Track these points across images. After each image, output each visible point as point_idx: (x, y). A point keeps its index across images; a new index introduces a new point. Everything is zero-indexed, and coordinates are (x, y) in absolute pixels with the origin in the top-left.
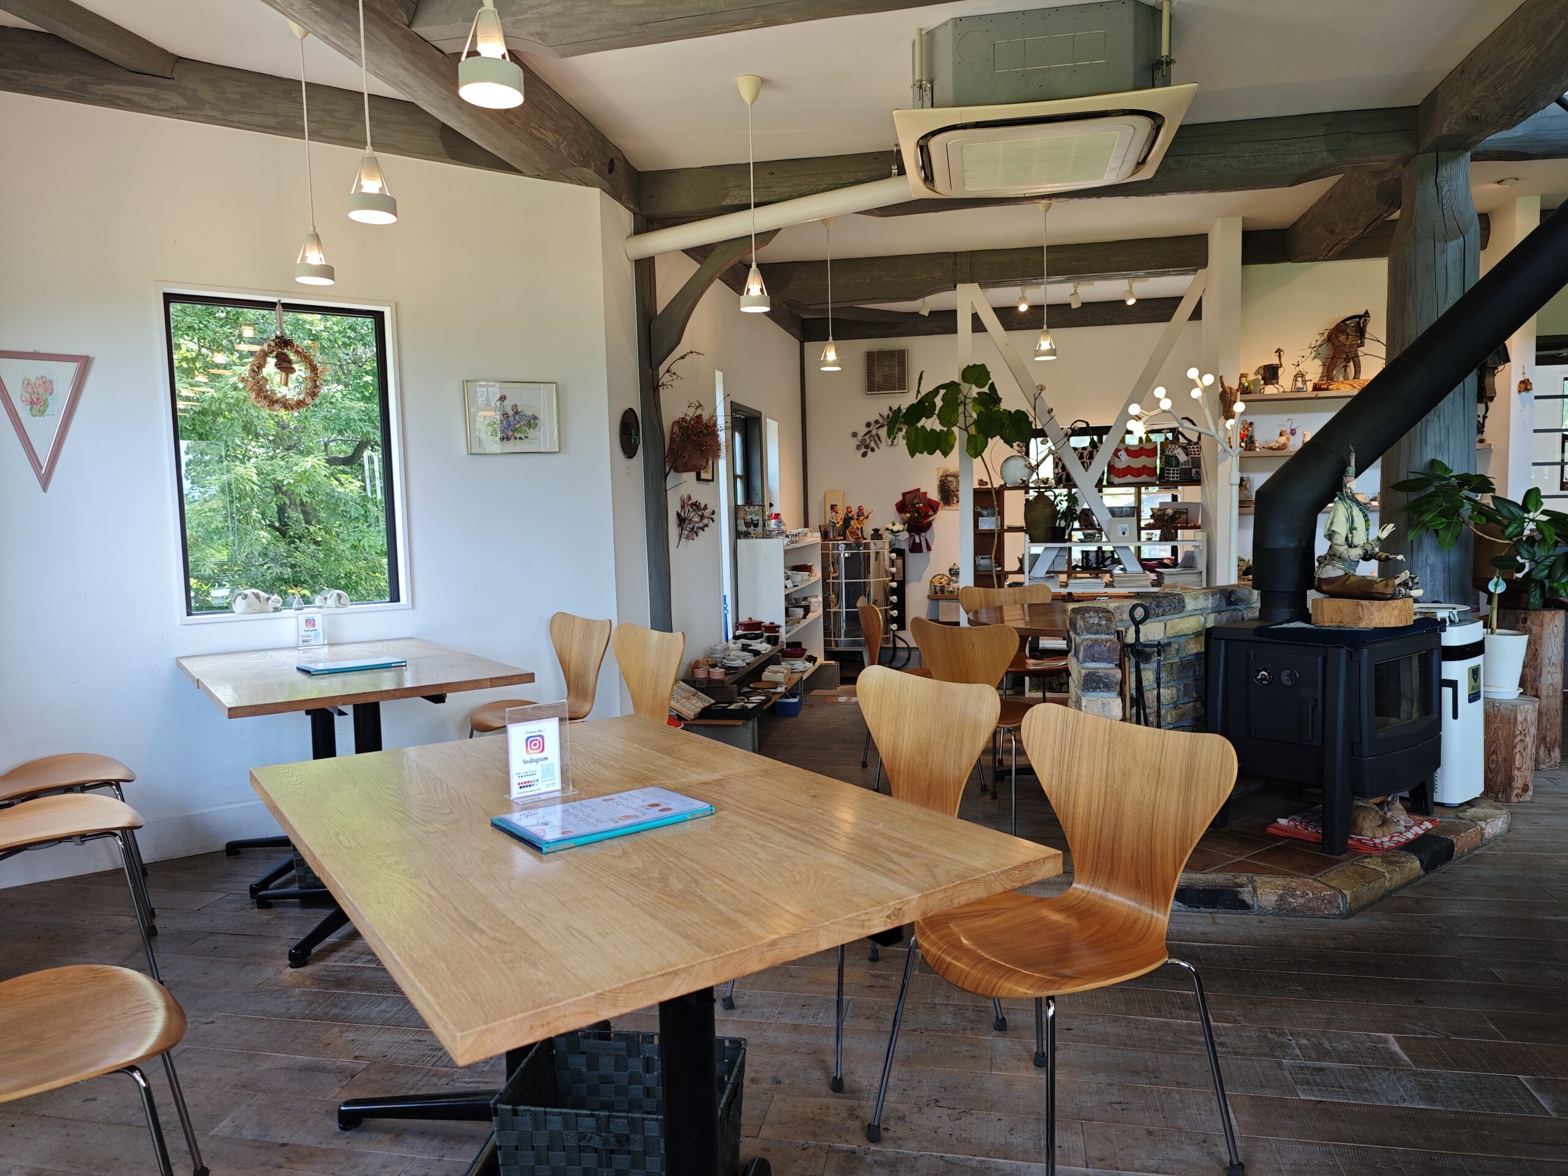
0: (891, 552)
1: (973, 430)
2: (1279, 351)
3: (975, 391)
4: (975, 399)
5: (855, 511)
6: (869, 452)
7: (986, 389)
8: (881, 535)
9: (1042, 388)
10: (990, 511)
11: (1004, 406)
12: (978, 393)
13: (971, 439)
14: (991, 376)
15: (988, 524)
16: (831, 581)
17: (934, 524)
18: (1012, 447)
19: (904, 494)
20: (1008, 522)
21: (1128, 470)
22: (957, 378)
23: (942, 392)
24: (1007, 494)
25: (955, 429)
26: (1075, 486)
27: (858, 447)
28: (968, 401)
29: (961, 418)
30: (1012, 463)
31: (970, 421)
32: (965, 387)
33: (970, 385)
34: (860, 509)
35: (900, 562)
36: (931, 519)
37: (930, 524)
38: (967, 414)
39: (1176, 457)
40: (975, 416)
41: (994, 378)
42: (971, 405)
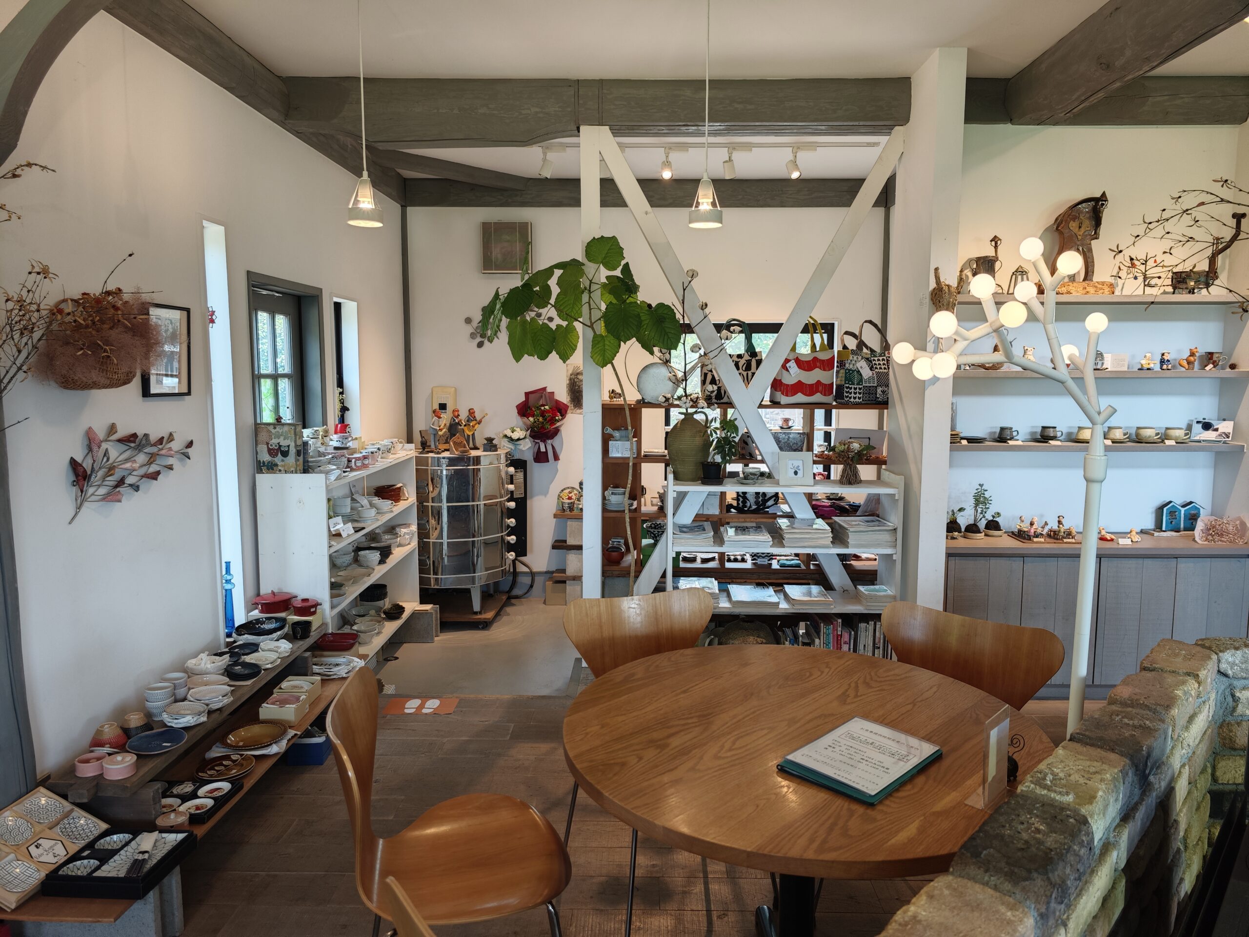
0: (508, 466)
1: (601, 328)
2: (995, 240)
3: (603, 274)
4: (604, 286)
5: (463, 415)
6: (486, 342)
7: (618, 273)
8: (495, 446)
9: (693, 275)
10: (623, 433)
11: (642, 296)
12: (607, 278)
13: (597, 340)
14: (625, 254)
15: (620, 450)
16: (430, 504)
17: (562, 429)
18: (652, 353)
19: (527, 394)
20: (646, 448)
21: (799, 387)
22: (580, 256)
23: (558, 273)
24: (646, 412)
25: (578, 326)
26: (731, 405)
27: (473, 336)
28: (594, 287)
29: (585, 309)
30: (653, 371)
31: (597, 315)
32: (590, 268)
33: (596, 266)
34: (471, 412)
35: (520, 476)
36: (558, 424)
37: (557, 431)
38: (593, 305)
39: (859, 372)
40: (603, 307)
41: (629, 257)
42: (598, 293)
